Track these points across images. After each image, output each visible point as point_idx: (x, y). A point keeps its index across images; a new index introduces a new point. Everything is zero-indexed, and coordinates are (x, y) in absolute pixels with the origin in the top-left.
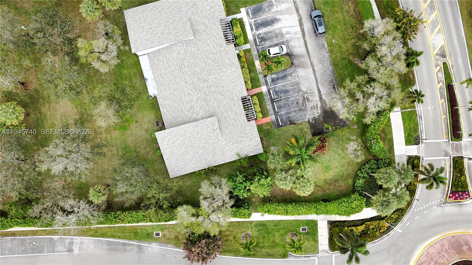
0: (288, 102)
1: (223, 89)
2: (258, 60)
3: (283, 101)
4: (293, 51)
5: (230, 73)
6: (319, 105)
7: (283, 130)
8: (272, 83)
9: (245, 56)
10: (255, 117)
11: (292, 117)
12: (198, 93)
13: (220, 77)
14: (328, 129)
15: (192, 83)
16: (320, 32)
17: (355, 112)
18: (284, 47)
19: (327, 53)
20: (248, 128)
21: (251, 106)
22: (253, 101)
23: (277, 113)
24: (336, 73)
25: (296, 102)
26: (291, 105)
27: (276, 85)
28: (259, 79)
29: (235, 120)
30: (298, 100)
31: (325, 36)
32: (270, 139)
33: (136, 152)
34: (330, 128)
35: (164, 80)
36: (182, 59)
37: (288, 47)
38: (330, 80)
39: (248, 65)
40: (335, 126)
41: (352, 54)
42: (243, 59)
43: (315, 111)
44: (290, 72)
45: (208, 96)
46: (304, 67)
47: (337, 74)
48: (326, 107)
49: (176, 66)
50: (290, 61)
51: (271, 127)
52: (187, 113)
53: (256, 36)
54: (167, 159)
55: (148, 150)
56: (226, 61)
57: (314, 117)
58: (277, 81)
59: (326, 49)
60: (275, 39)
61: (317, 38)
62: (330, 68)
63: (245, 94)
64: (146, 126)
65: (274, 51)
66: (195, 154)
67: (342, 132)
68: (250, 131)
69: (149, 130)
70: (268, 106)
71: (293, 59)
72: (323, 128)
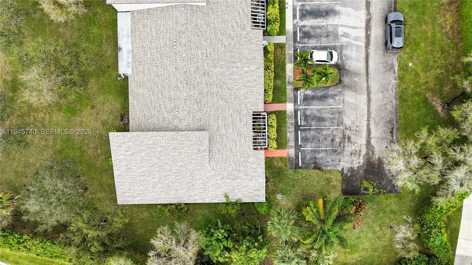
0: (320, 136)
1: (230, 92)
2: (292, 63)
3: (312, 133)
4: (346, 64)
5: (246, 72)
6: (364, 152)
7: (301, 175)
8: (303, 101)
9: (274, 52)
10: (265, 145)
11: (319, 159)
12: (190, 89)
13: (230, 74)
14: (366, 189)
15: (185, 73)
16: (394, 46)
17: (420, 181)
18: (335, 54)
19: (395, 80)
20: (251, 159)
21: (265, 129)
22: (269, 122)
23: (300, 147)
24: (400, 112)
25: (330, 139)
26: (322, 141)
27: (308, 106)
28: (285, 92)
29: (235, 143)
30: (334, 136)
31: (399, 54)
32: (280, 181)
33: (81, 151)
34: (371, 190)
35: (146, 57)
36: (179, 32)
37: (340, 56)
38: (388, 119)
39: (276, 66)
40: (379, 189)
41: (432, 90)
42: (271, 56)
43: (355, 158)
44: (333, 93)
45: (204, 97)
46: (355, 91)
47: (401, 114)
48: (373, 157)
49: (168, 41)
50: (338, 77)
51: (286, 165)
52: (166, 114)
53: (298, 28)
54: (119, 175)
55: (99, 152)
56: (246, 52)
57: (352, 168)
58: (311, 100)
59: (394, 73)
60: (325, 39)
61: (386, 54)
62: (394, 102)
63: (260, 108)
64: (105, 117)
65: (319, 56)
66: (163, 179)
67: (387, 199)
68: (253, 166)
69: (108, 124)
70: (288, 134)
71: (343, 75)
72: (361, 186)
